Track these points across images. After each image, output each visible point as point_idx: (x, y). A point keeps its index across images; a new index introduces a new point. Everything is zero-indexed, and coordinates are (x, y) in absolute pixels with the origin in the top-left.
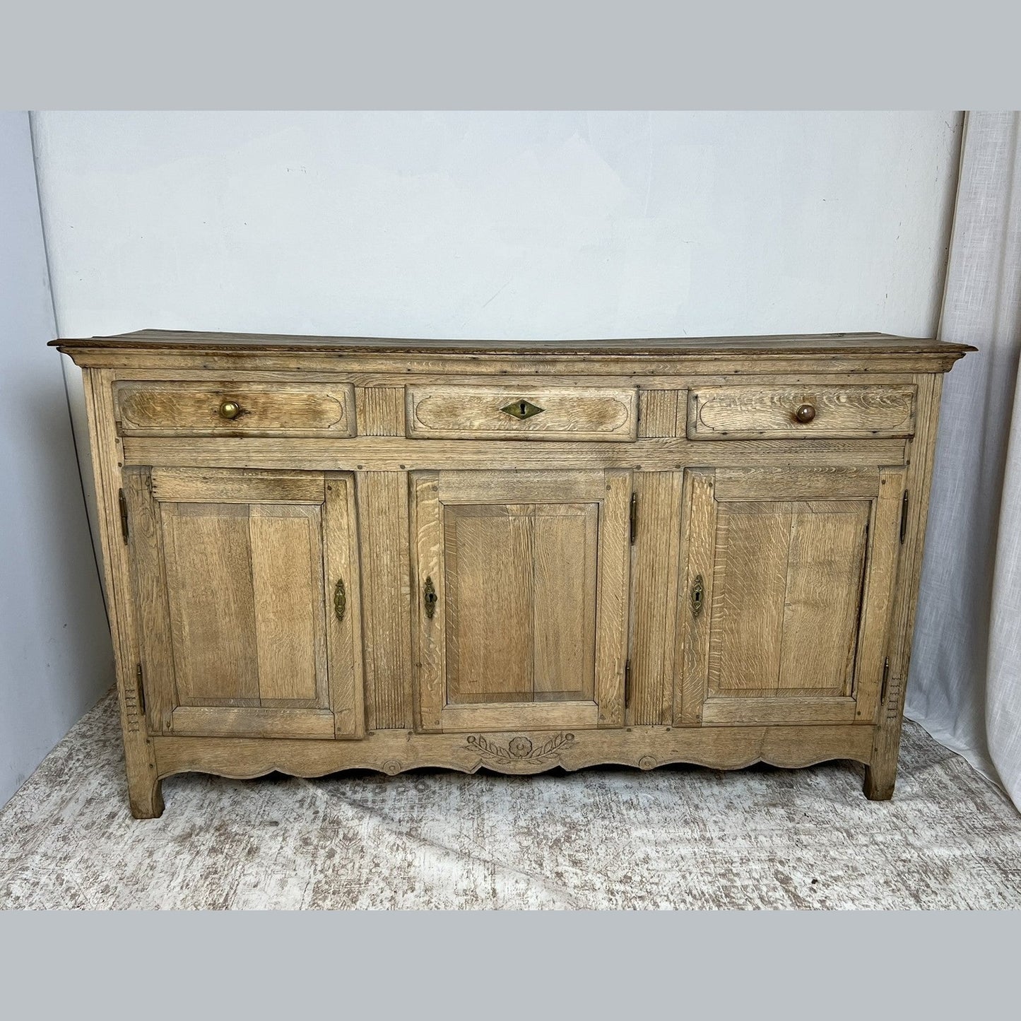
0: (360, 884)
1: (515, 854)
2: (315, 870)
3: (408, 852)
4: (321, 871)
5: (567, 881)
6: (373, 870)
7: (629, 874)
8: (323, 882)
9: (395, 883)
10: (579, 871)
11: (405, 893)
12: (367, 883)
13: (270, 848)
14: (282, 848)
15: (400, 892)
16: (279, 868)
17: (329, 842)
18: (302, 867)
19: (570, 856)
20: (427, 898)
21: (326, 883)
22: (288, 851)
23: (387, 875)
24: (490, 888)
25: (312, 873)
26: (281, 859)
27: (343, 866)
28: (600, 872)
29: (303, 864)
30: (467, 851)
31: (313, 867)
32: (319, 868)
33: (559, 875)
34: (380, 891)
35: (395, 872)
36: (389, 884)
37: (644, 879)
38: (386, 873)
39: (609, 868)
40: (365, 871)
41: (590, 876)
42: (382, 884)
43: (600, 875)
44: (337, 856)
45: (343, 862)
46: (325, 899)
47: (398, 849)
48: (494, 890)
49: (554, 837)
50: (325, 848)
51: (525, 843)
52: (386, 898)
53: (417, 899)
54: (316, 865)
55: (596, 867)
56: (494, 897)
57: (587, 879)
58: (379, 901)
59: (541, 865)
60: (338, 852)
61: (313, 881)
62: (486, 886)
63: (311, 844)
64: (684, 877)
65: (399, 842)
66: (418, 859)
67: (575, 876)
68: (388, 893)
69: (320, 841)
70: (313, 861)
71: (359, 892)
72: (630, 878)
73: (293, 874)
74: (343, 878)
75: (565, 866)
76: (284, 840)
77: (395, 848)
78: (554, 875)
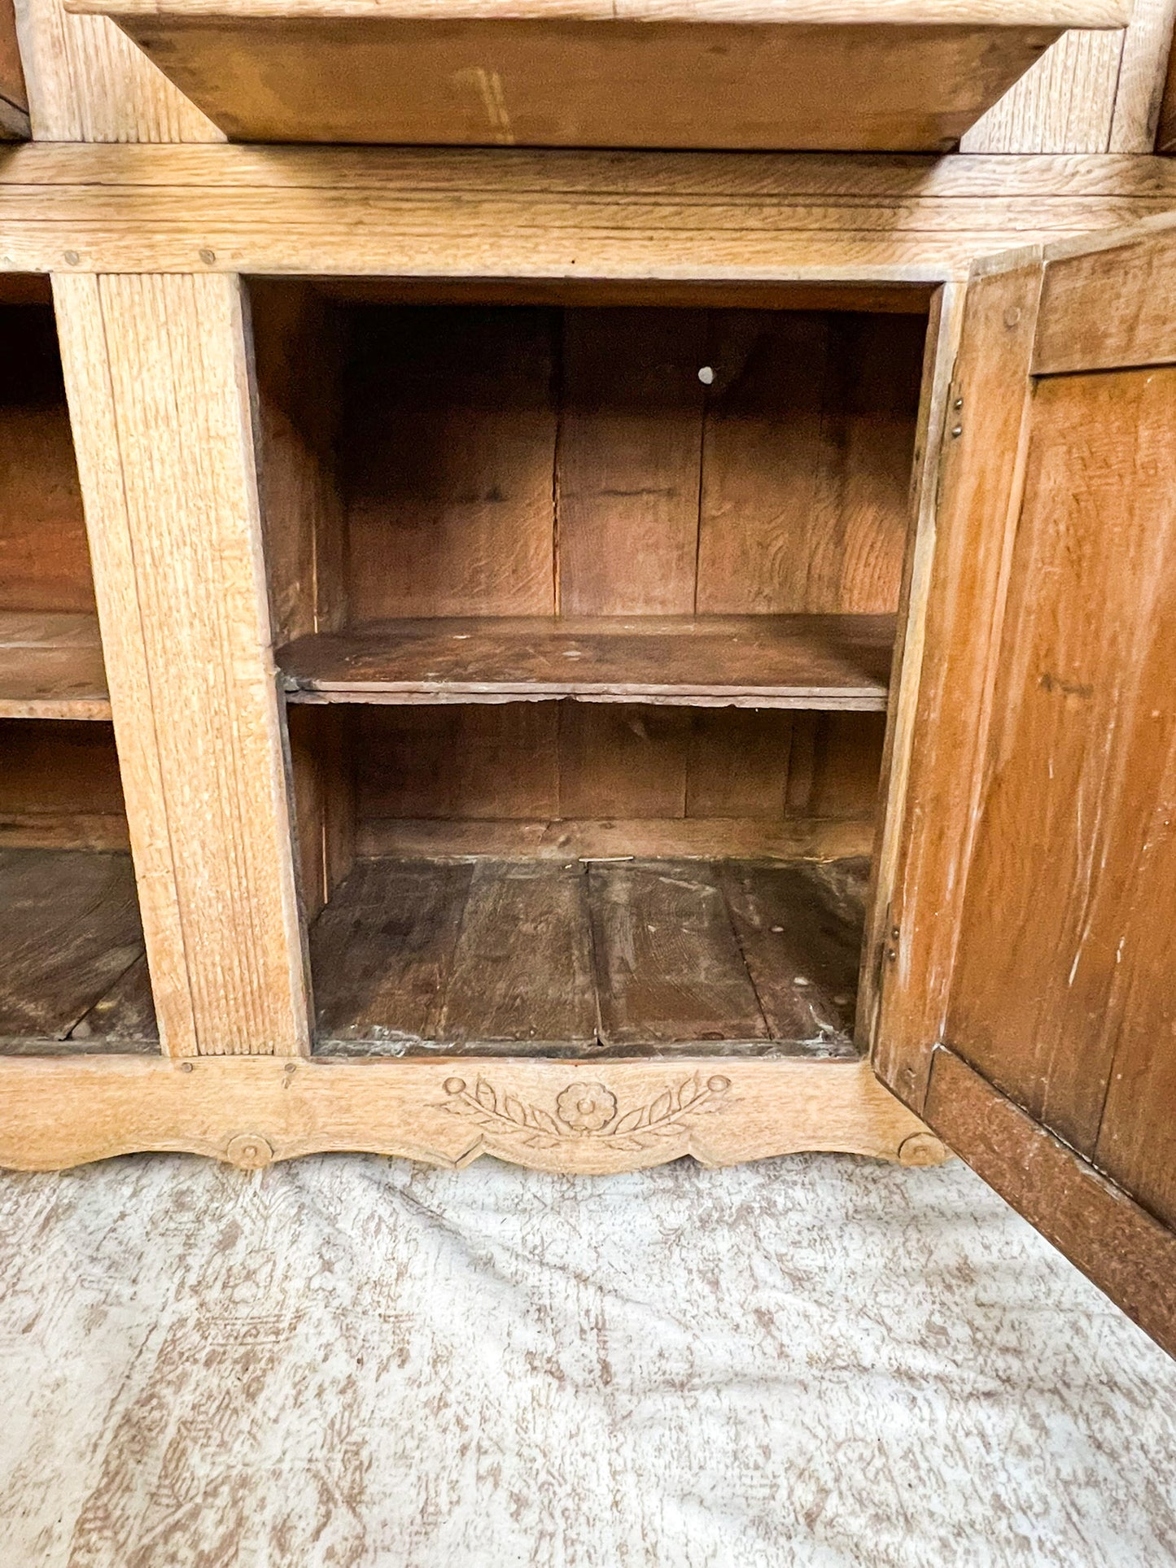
0: (277, 1333)
1: (650, 1250)
2: (182, 1284)
3: (402, 1237)
4: (195, 1290)
5: (786, 1341)
6: (315, 1284)
7: (937, 1319)
8: (191, 1323)
9: (362, 1331)
10: (812, 1309)
11: (384, 1368)
12: (293, 1328)
13: (98, 1212)
14: (123, 1216)
15: (372, 1365)
16: (97, 1271)
17: (231, 1204)
18: (153, 1274)
19: (780, 1257)
20: (435, 1389)
21: (199, 1324)
22: (133, 1228)
23: (347, 1302)
24: (594, 1357)
25: (171, 1294)
26: (110, 1247)
27: (250, 1275)
28: (862, 1312)
29: (158, 1265)
30: (537, 1241)
31: (179, 1273)
32: (192, 1279)
33: (764, 1318)
34: (322, 1353)
35: (367, 1297)
36: (347, 1332)
37: (979, 1336)
38: (346, 1293)
39: (882, 1298)
40: (298, 1284)
41: (841, 1323)
42: (330, 1332)
43: (865, 1323)
44: (241, 1244)
45: (252, 1264)
46: (179, 1384)
47: (377, 1231)
48: (605, 1367)
49: (737, 1200)
50: (221, 1217)
51: (673, 1221)
52: (333, 1382)
53: (412, 1392)
54: (188, 1269)
55: (851, 1294)
56: (607, 1383)
57: (835, 1333)
58: (312, 1390)
59: (715, 1284)
60: (247, 1230)
61: (167, 1320)
62: (585, 1350)
63: (189, 1209)
64: (1077, 1330)
65: (383, 1210)
66: (422, 1256)
67: (806, 1325)
68: (340, 1366)
69: (212, 1200)
70: (182, 1258)
71: (271, 1360)
72: (943, 1331)
73: (127, 1291)
74: (243, 1311)
75: (775, 1295)
76: (134, 1194)
77: (372, 1225)
78: (752, 1318)
